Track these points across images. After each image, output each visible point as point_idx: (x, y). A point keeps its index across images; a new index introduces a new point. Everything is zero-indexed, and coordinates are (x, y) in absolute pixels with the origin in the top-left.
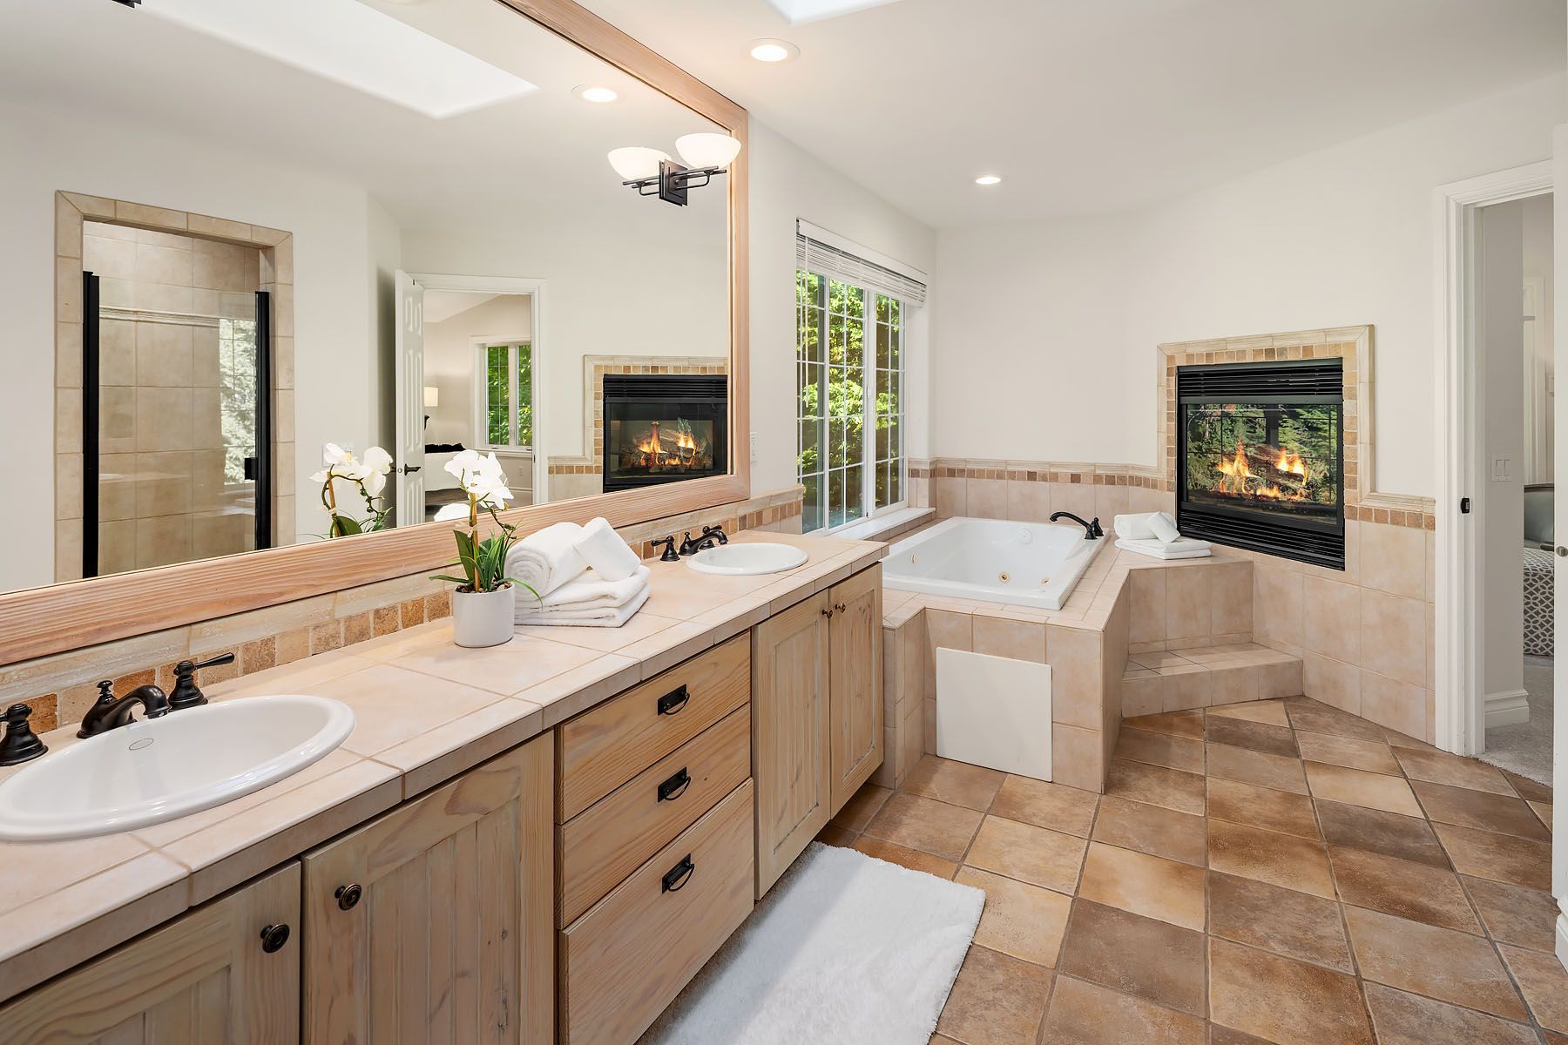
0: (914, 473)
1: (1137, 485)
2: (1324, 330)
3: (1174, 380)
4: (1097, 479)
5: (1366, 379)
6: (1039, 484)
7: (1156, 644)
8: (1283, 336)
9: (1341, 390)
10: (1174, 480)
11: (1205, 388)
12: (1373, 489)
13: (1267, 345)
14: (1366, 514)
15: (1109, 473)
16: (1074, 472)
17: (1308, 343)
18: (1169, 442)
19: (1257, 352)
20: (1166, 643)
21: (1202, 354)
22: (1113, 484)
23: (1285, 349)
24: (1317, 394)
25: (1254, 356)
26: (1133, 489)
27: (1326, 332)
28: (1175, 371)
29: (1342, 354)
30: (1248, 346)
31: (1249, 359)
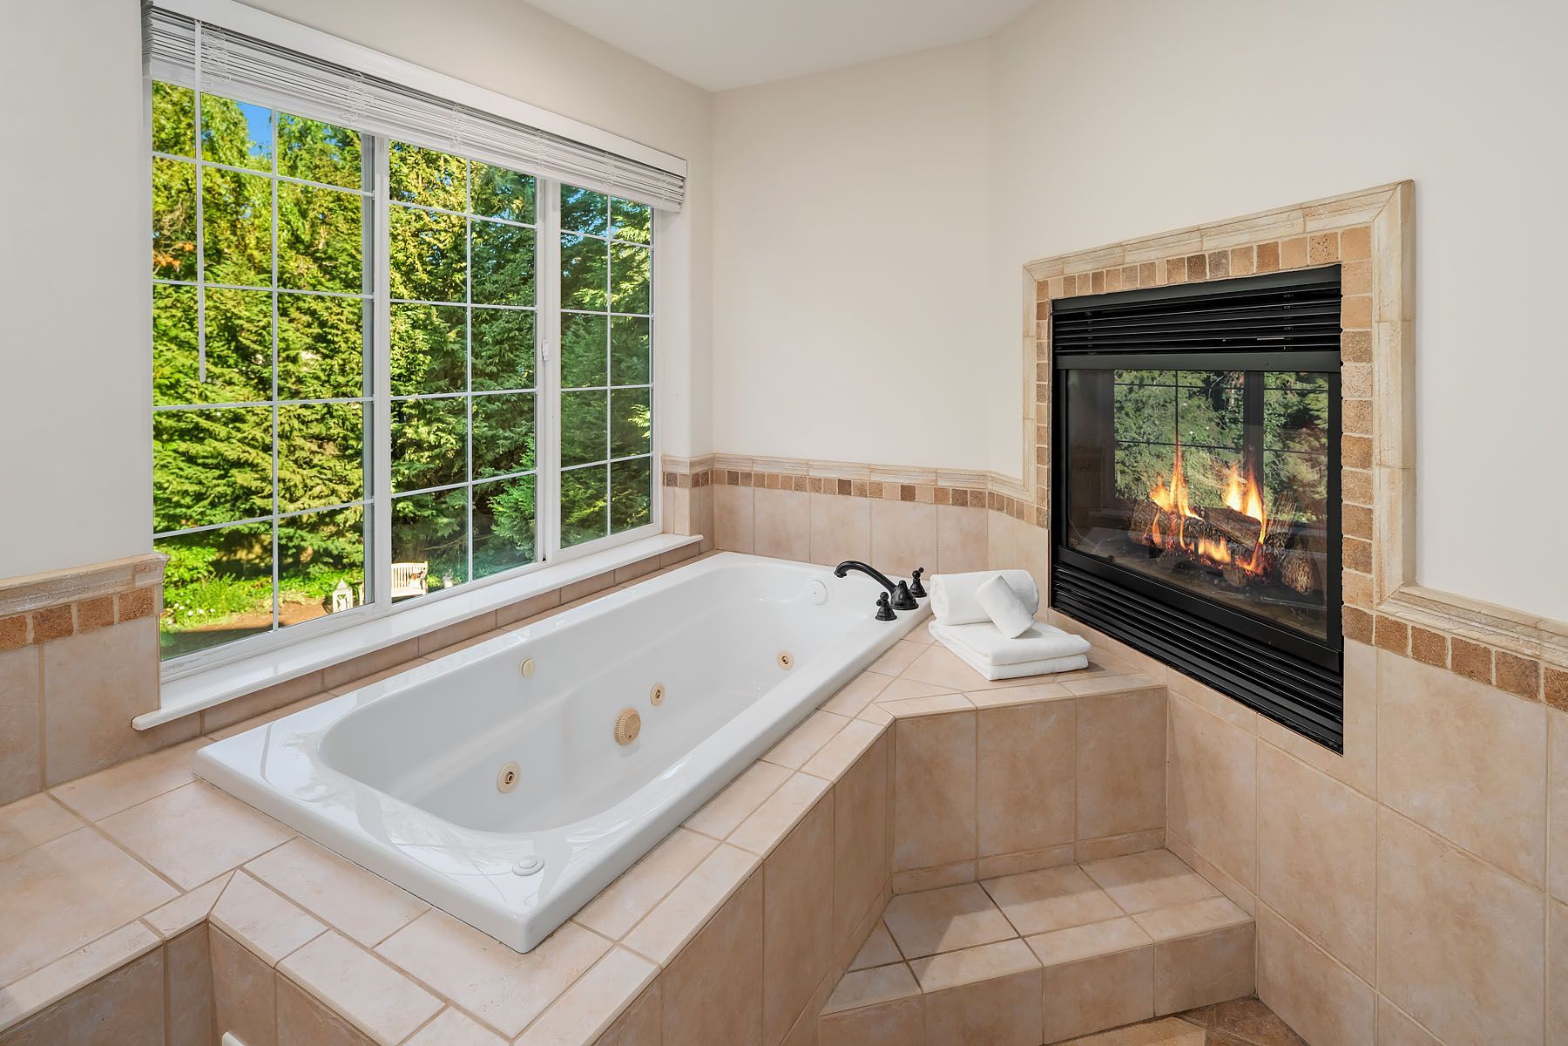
0: (670, 479)
1: (998, 509)
2: (1301, 207)
3: (1046, 324)
4: (940, 496)
5: (1393, 311)
6: (854, 501)
7: (955, 869)
8: (1220, 228)
9: (1337, 339)
10: (1046, 508)
11: (1095, 338)
12: (1410, 578)
13: (1190, 249)
14: (1392, 635)
15: (960, 486)
16: (907, 482)
17: (1267, 237)
18: (1039, 438)
19: (1174, 265)
20: (977, 866)
21: (1087, 275)
22: (964, 504)
23: (1223, 254)
24: (1288, 350)
25: (1169, 272)
26: (993, 515)
27: (1307, 210)
28: (1048, 309)
29: (1340, 256)
30: (1159, 254)
31: (1161, 281)
